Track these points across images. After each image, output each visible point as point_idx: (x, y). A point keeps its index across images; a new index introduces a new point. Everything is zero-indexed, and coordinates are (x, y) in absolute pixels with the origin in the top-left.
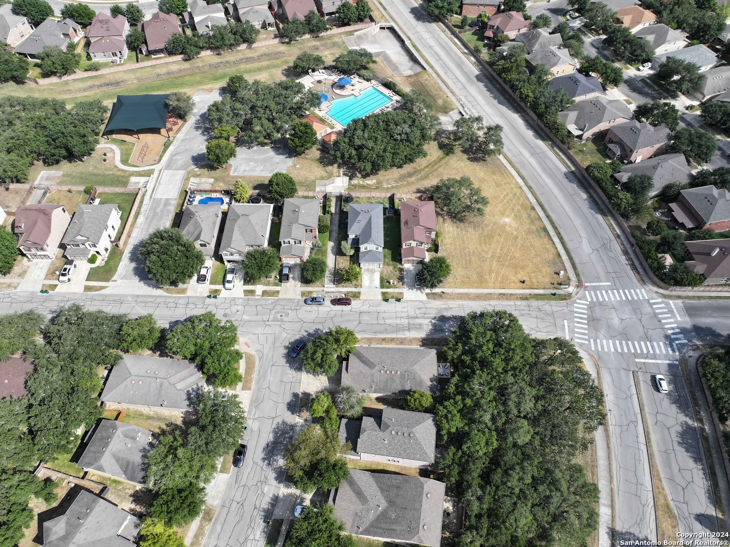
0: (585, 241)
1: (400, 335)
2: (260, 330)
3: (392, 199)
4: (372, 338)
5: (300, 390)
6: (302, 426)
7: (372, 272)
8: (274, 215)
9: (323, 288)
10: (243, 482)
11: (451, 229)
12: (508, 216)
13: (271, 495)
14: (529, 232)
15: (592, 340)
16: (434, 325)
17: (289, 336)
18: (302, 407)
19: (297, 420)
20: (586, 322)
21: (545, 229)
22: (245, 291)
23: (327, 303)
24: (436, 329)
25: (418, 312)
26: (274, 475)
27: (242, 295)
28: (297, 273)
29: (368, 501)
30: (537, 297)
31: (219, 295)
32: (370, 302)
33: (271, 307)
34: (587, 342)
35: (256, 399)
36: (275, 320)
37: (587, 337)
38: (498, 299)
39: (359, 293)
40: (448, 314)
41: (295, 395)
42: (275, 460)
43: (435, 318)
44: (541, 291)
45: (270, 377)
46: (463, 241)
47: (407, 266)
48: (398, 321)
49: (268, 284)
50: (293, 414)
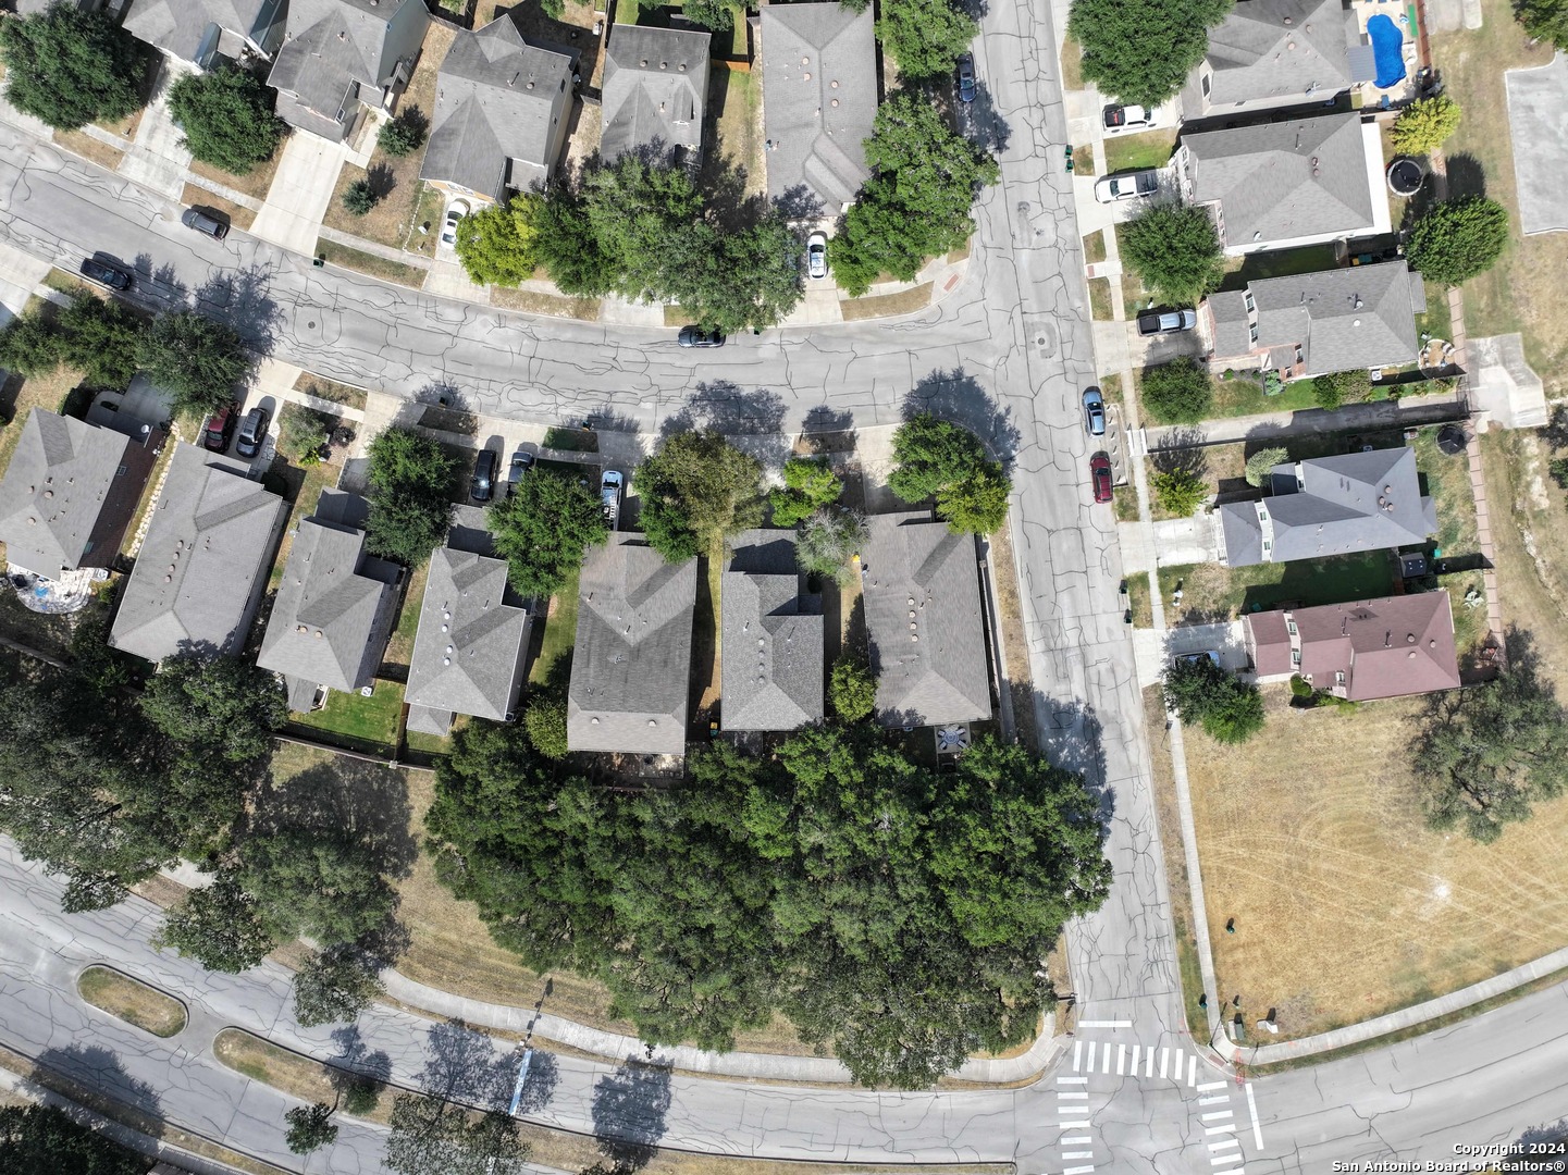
0: (1401, 1101)
1: (1030, 632)
2: (994, 300)
3: (1477, 562)
4: (1012, 566)
5: (858, 428)
6: (781, 449)
7: (1205, 542)
8: (1351, 242)
9: (1135, 424)
10: (654, 358)
11: (1384, 737)
12: (1457, 894)
13: (636, 418)
14: (1407, 953)
15: (1084, 1080)
16: (1070, 710)
17: (990, 372)
18: (822, 440)
19: (792, 437)
20: (1134, 1071)
21: (1423, 996)
22: (1099, 235)
23: (1096, 445)
24: (1062, 717)
25: (1103, 667)
26: (675, 415)
27: (1087, 229)
28: (1171, 351)
29: (634, 607)
30: (1190, 959)
31: (1079, 173)
32: (1114, 549)
33: (1061, 310)
34: (1076, 1068)
35: (826, 337)
36: (1028, 329)
37: (1090, 1069)
38: (1170, 864)
39: (1136, 518)
40: (1107, 741)
41: (846, 420)
42: (703, 409)
43: (1091, 711)
44: (1208, 970)
45: (879, 354)
46: (1347, 772)
47: (1238, 631)
48: (1068, 623)
49: (1127, 285)
50: (804, 423)
